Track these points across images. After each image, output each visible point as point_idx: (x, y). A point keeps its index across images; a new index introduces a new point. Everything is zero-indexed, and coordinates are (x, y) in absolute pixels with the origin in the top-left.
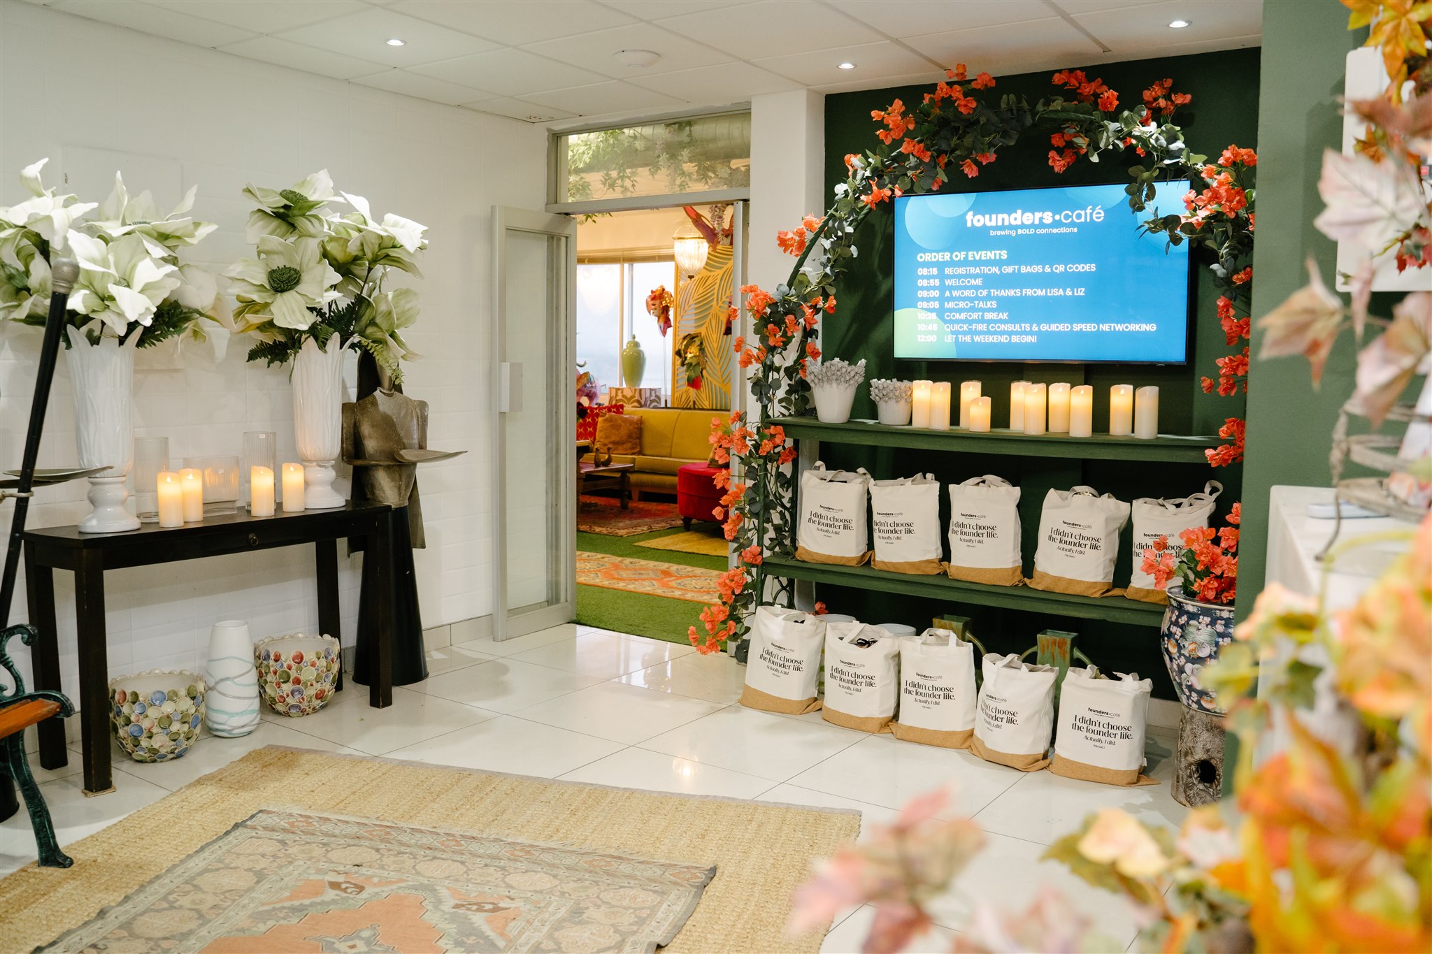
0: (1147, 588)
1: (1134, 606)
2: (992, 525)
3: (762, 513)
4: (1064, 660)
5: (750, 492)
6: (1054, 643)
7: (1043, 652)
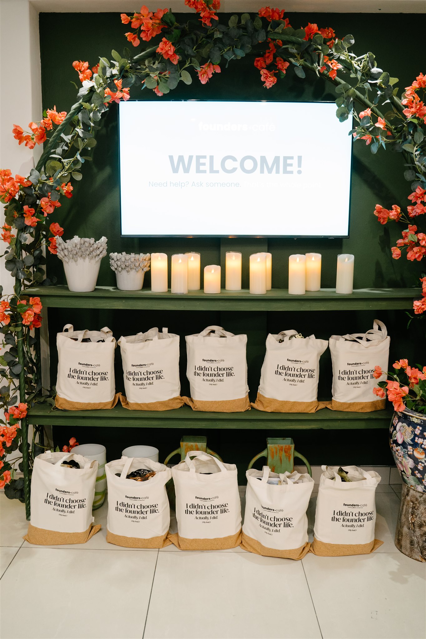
0: (349, 402)
1: (340, 417)
2: (230, 366)
3: (22, 374)
4: (289, 461)
5: (9, 356)
6: (281, 449)
7: (273, 457)
